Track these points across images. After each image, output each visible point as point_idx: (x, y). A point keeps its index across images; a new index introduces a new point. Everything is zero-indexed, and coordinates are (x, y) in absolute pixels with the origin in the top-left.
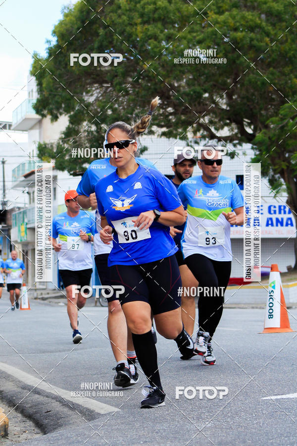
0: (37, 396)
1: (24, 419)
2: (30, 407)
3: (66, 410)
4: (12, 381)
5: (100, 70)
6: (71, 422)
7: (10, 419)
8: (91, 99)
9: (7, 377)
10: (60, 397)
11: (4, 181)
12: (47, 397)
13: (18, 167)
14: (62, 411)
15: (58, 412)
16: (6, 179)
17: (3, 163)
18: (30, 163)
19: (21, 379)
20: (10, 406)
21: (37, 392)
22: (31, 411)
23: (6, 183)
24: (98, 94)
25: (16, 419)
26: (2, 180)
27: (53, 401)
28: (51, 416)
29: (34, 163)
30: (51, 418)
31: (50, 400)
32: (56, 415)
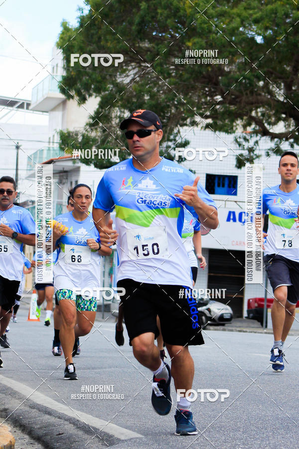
0: (47, 416)
1: (32, 441)
2: (39, 428)
3: (80, 433)
4: (19, 399)
5: (139, 46)
7: (16, 439)
8: (127, 80)
9: (13, 394)
10: (74, 419)
11: (17, 169)
12: (59, 418)
13: (35, 153)
14: (75, 435)
15: (71, 435)
16: (19, 167)
17: (18, 147)
18: (49, 149)
20: (15, 426)
21: (48, 412)
22: (41, 433)
23: (19, 172)
24: (135, 74)
25: (23, 441)
26: (15, 167)
27: (66, 423)
28: (64, 439)
29: (54, 150)
30: (64, 441)
31: (62, 421)
32: (69, 438)
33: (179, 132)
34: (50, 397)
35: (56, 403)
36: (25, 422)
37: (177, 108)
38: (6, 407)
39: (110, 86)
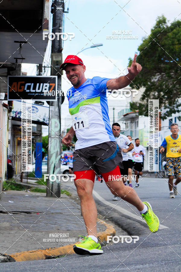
0: (129, 220)
1: (123, 231)
2: (125, 225)
3: (142, 227)
4: (117, 213)
5: (160, 66)
6: (145, 233)
7: (116, 230)
8: (156, 80)
9: (115, 210)
10: (140, 221)
11: (114, 118)
12: (134, 221)
13: (121, 111)
14: (141, 228)
15: (139, 228)
16: (115, 117)
17: (114, 109)
18: (126, 110)
19: (121, 212)
20: (116, 224)
21: (129, 218)
22: (126, 227)
23: (115, 119)
24: (159, 78)
25: (119, 231)
26: (113, 117)
27: (137, 223)
28: (136, 230)
29: (128, 109)
30: (136, 231)
31: (135, 222)
32: (137, 229)
33: (178, 100)
34: (130, 212)
35: (132, 214)
36: (119, 223)
37: (176, 91)
38: (112, 216)
39: (149, 83)
